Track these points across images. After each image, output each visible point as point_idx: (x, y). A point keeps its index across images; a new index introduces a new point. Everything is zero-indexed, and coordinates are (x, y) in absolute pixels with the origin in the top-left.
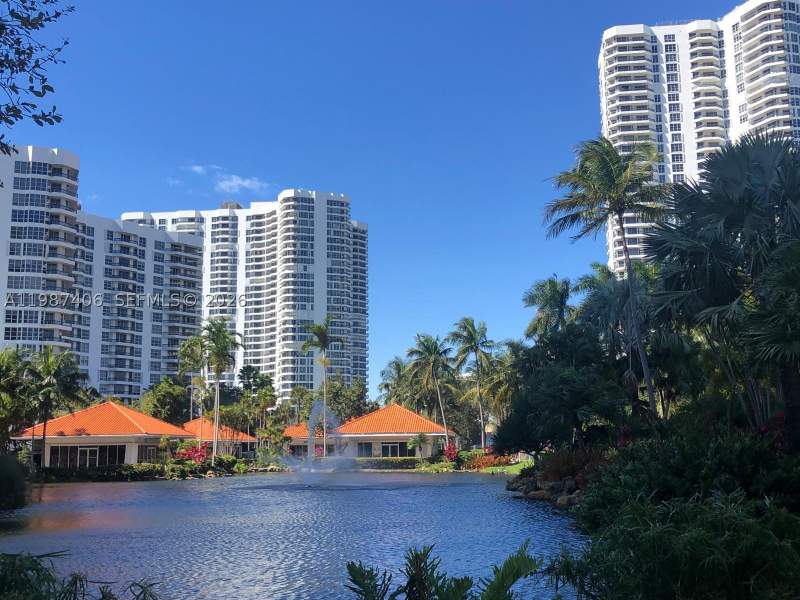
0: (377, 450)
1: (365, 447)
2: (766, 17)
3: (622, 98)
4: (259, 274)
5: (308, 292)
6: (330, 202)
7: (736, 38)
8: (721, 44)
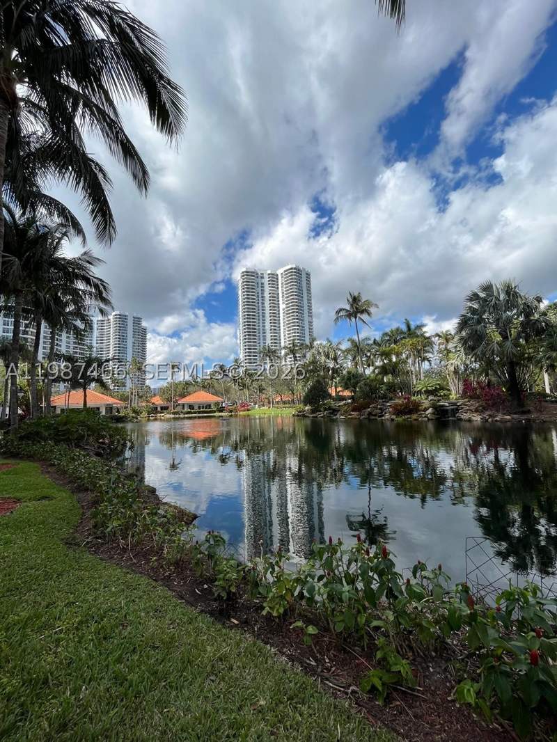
0: (196, 407)
1: (191, 407)
2: (292, 272)
3: (247, 292)
4: (102, 343)
5: (125, 351)
6: (134, 317)
7: (282, 277)
8: (277, 279)
